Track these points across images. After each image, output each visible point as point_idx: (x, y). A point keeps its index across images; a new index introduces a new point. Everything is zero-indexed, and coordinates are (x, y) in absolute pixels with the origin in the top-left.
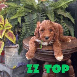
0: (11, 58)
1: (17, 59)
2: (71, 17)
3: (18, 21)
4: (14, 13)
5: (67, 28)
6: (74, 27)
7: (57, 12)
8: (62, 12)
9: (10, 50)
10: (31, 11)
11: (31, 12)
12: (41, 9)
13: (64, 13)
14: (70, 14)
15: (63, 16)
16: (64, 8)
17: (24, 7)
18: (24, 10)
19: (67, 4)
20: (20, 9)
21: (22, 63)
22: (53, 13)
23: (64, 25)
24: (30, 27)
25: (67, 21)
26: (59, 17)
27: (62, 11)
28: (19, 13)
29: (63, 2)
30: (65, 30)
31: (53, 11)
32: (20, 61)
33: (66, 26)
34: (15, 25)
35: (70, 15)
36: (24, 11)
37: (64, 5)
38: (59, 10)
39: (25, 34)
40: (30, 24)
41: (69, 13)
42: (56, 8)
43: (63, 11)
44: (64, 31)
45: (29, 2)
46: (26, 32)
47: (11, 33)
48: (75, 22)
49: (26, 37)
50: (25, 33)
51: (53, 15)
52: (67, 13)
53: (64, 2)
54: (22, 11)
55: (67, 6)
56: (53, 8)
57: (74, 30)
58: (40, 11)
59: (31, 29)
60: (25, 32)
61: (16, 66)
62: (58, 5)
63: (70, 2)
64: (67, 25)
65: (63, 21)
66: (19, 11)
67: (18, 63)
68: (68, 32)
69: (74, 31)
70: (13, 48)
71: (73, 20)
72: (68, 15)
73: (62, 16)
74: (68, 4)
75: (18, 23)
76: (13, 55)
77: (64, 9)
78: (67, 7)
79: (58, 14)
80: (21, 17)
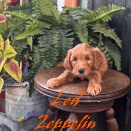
0: (15, 105)
1: (25, 106)
3: (28, 43)
4: (21, 30)
6: (120, 53)
7: (93, 28)
8: (102, 28)
9: (14, 91)
11: (49, 28)
12: (66, 24)
13: (104, 29)
14: (114, 32)
15: (103, 34)
17: (39, 19)
18: (38, 24)
19: (110, 16)
20: (31, 22)
21: (34, 112)
22: (87, 29)
23: (105, 50)
24: (47, 56)
25: (110, 43)
26: (96, 36)
28: (30, 30)
29: (103, 11)
31: (86, 26)
32: (30, 110)
33: (107, 52)
34: (22, 49)
36: (37, 26)
37: (105, 16)
38: (97, 24)
39: (38, 67)
40: (47, 51)
41: (113, 30)
42: (92, 21)
45: (47, 10)
47: (15, 65)
48: (123, 46)
49: (40, 71)
50: (38, 65)
51: (86, 34)
52: (110, 29)
53: (105, 12)
54: (35, 26)
55: (110, 18)
56: (86, 21)
57: (121, 58)
58: (65, 27)
59: (47, 59)
61: (23, 118)
62: (95, 17)
63: (114, 12)
64: (109, 51)
65: (103, 44)
66: (29, 26)
67: (26, 112)
68: (111, 62)
69: (121, 60)
70: (19, 88)
71: (118, 42)
73: (101, 35)
74: (112, 16)
75: (28, 46)
76: (18, 100)
77: (104, 23)
78: (109, 21)
79: (95, 31)
80: (33, 37)
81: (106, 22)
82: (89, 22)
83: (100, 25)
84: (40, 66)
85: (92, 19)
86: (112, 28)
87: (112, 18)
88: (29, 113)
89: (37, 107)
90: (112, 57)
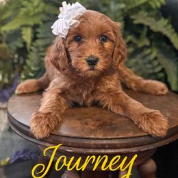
2: (172, 33)
5: (159, 64)
7: (132, 17)
8: (149, 18)
13: (153, 20)
14: (168, 24)
15: (148, 27)
16: (154, 6)
17: (45, 1)
18: (43, 8)
20: (30, 4)
23: (151, 53)
27: (148, 16)
28: (27, 14)
30: (153, 68)
32: (20, 147)
33: (156, 58)
35: (170, 26)
38: (142, 12)
41: (166, 22)
42: (133, 6)
43: (152, 16)
44: (151, 71)
52: (163, 20)
54: (37, 10)
55: (163, 1)
56: (123, 6)
64: (158, 56)
66: (25, 9)
68: (161, 75)
72: (165, 27)
73: (146, 29)
77: (154, 9)
78: (162, 5)
79: (136, 22)
81: (157, 8)
82: (129, 7)
83: (146, 14)
85: (134, 2)
86: (166, 17)
88: (17, 153)
90: (164, 66)
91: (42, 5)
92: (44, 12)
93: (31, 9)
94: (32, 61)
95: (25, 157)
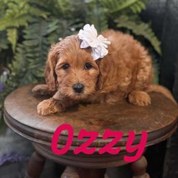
2: (152, 37)
6: (158, 62)
7: (116, 21)
8: (130, 22)
10: (48, 14)
11: (45, 16)
12: (73, 9)
13: (134, 24)
14: (149, 28)
15: (131, 31)
16: (135, 11)
18: (28, 10)
20: (15, 6)
21: (13, 154)
22: (106, 22)
24: (37, 55)
27: (129, 20)
28: (12, 16)
31: (105, 17)
32: (7, 150)
35: (150, 30)
36: (25, 12)
37: (136, 3)
38: (123, 17)
39: (22, 75)
40: (37, 46)
41: (147, 26)
42: (115, 10)
43: (132, 20)
46: (24, 69)
49: (26, 82)
50: (21, 72)
52: (143, 24)
54: (22, 12)
55: (143, 6)
56: (106, 10)
57: (160, 70)
59: (37, 59)
60: (21, 70)
62: (120, 4)
66: (11, 11)
69: (159, 72)
71: (156, 44)
72: (146, 30)
77: (134, 14)
78: (142, 10)
79: (119, 26)
80: (17, 29)
81: (138, 13)
82: (111, 11)
83: (127, 18)
84: (25, 73)
85: (116, 7)
86: (146, 21)
87: (146, 5)
88: (5, 155)
89: (20, 145)
91: (27, 7)
92: (29, 14)
93: (17, 11)
94: (19, 62)
95: (12, 159)
